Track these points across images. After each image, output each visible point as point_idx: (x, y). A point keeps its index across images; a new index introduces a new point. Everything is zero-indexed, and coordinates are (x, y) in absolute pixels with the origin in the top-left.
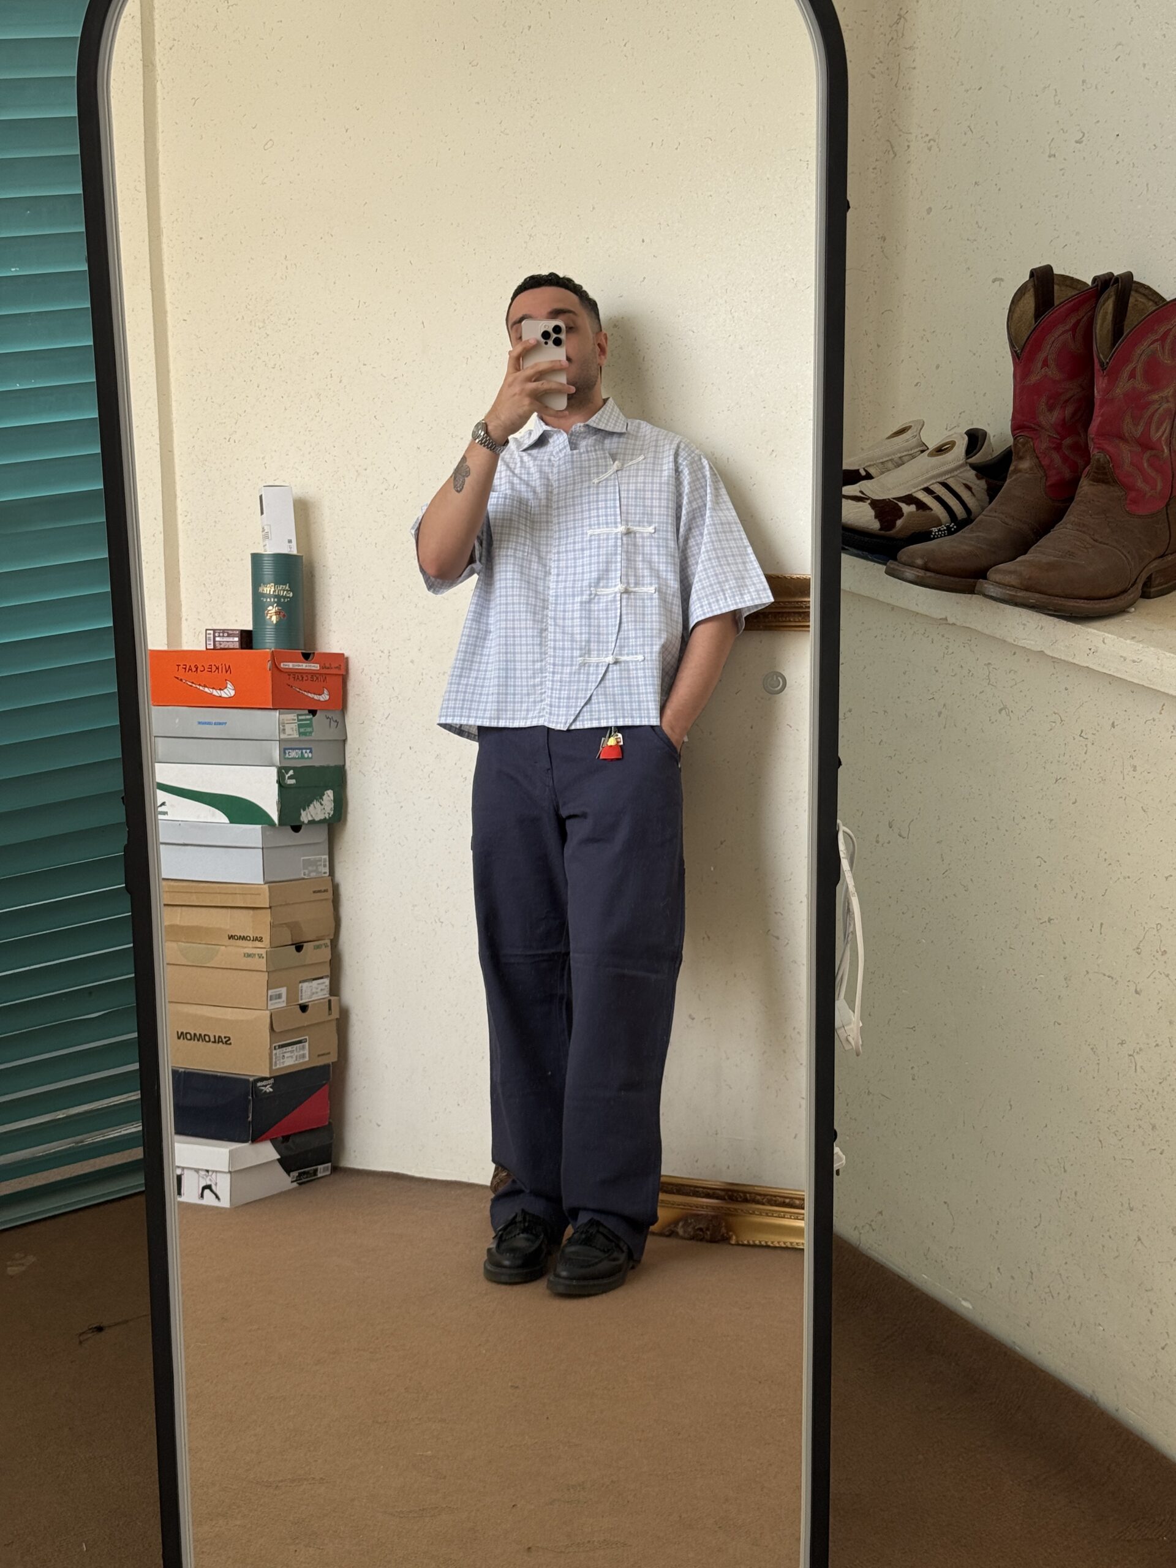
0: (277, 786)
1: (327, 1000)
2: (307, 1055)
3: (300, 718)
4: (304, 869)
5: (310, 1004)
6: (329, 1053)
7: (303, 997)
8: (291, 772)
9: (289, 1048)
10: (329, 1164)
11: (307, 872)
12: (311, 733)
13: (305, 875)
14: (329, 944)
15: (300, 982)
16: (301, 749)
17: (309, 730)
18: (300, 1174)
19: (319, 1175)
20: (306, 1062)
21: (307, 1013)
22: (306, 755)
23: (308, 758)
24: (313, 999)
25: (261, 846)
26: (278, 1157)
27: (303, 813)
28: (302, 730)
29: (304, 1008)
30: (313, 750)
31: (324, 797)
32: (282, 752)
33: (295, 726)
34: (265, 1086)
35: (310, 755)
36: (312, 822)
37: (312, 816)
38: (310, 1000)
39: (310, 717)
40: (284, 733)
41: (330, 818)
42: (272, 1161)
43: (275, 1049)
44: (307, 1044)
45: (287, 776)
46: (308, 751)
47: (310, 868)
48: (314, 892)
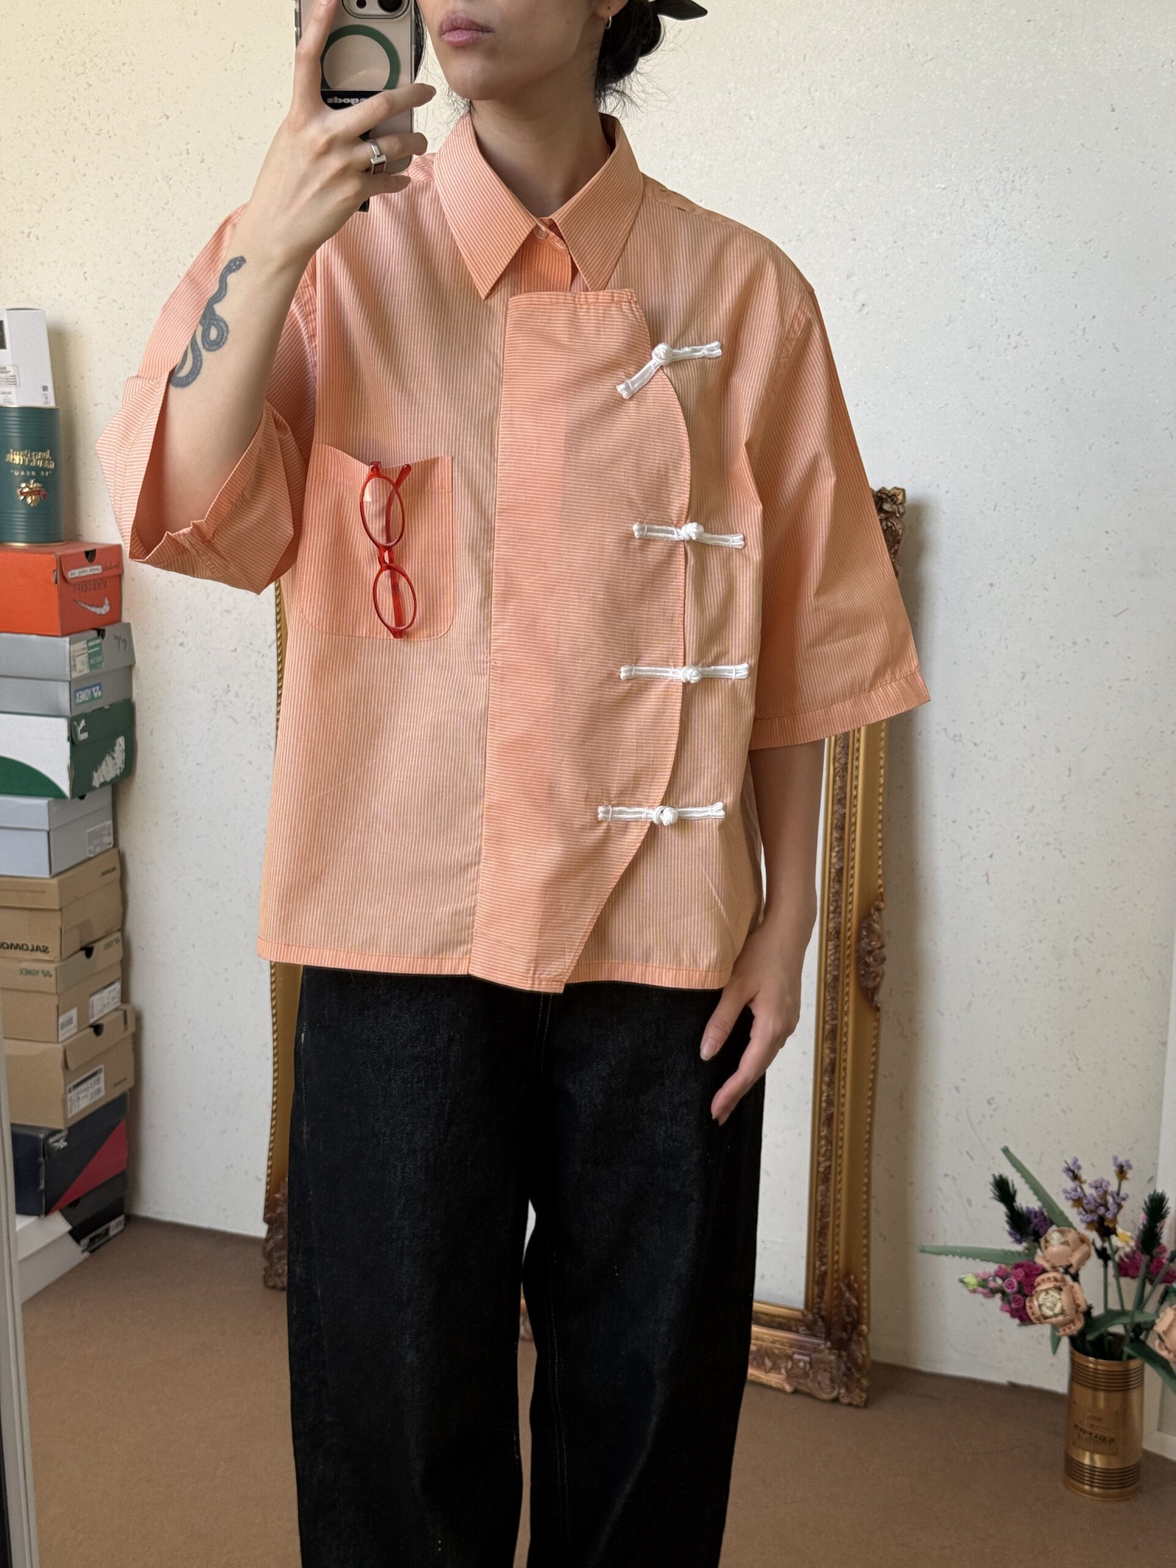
0: (67, 745)
1: (121, 1013)
2: (103, 1088)
3: (91, 644)
4: (89, 845)
5: (103, 1022)
6: (125, 1079)
7: (95, 1011)
8: (83, 723)
9: (83, 1086)
10: (122, 1218)
11: (91, 847)
12: (100, 663)
13: (90, 852)
14: (120, 938)
15: (91, 996)
16: (88, 688)
17: (99, 659)
18: (92, 1240)
19: (112, 1233)
20: (103, 1098)
21: (102, 1036)
22: (96, 695)
23: (98, 698)
24: (106, 1011)
25: (47, 828)
26: (68, 1227)
27: (95, 775)
28: (92, 661)
29: (97, 1029)
30: (103, 687)
31: (117, 748)
32: (72, 693)
33: (84, 658)
34: (58, 1141)
35: (100, 693)
36: (103, 785)
37: (103, 776)
38: (102, 1015)
39: (98, 641)
40: (75, 670)
41: (121, 774)
42: (65, 1235)
43: (70, 1091)
44: (102, 1075)
45: (79, 729)
46: (98, 688)
47: (95, 842)
48: (103, 874)
